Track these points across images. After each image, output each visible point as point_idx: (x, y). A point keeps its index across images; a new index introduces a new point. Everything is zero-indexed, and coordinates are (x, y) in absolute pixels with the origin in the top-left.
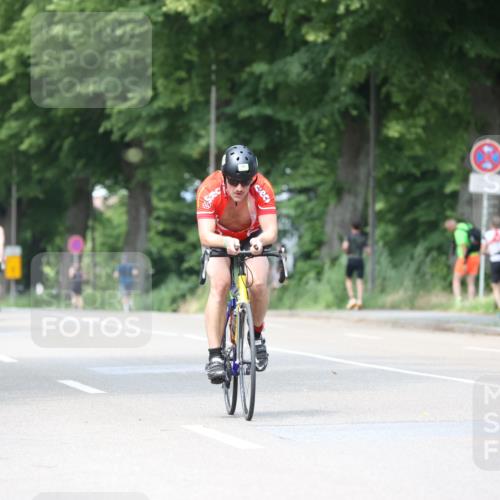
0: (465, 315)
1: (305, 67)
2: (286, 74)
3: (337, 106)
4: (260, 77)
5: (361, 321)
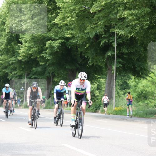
0: (66, 110)
1: (41, 69)
2: (38, 70)
3: (46, 76)
4: (34, 70)
5: (49, 111)
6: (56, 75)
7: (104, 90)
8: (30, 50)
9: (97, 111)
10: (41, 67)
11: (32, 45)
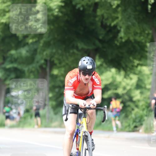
6: (56, 62)
7: (149, 90)
8: (4, 15)
9: (138, 129)
10: (26, 48)
11: (8, 6)
